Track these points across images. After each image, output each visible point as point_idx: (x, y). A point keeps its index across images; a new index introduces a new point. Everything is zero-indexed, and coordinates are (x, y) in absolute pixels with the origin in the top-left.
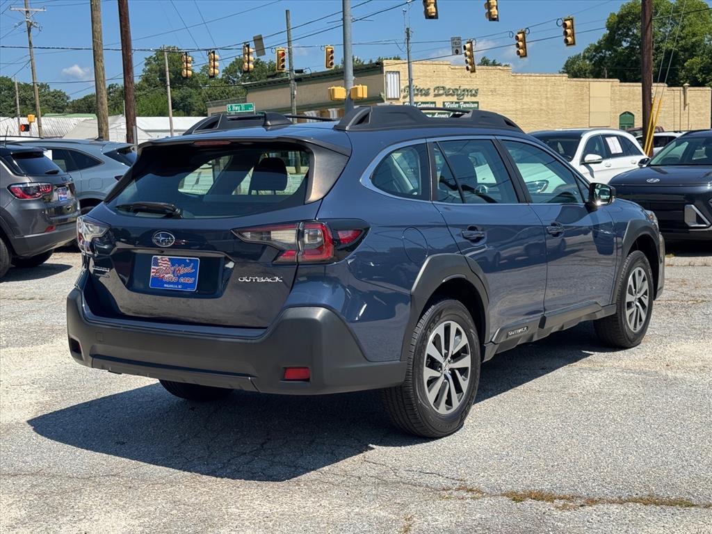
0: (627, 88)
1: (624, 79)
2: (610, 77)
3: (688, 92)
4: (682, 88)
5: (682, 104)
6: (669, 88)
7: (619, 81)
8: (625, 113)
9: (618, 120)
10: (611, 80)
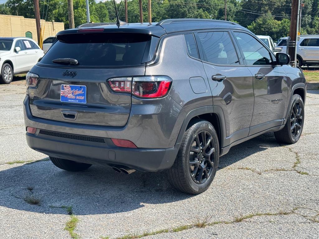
0: (28, 21)
1: (26, 17)
2: (19, 15)
3: (54, 24)
4: (51, 22)
5: (52, 29)
6: (46, 22)
7: (24, 17)
8: (28, 32)
9: (25, 35)
10: (20, 16)
